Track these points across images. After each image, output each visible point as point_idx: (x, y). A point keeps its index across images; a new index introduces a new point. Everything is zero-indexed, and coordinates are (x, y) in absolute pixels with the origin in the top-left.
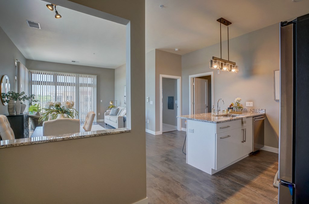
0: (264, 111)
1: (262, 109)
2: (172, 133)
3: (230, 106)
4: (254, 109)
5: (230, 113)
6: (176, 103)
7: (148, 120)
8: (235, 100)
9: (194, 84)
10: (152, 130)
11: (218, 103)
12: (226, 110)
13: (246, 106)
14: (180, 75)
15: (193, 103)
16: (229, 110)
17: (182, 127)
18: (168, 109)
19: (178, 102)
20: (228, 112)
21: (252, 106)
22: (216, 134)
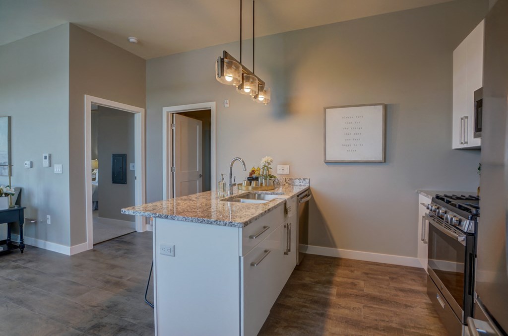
0: (307, 181)
1: (304, 179)
2: (123, 241)
3: (251, 174)
4: (291, 179)
5: (253, 188)
6: (131, 168)
7: (49, 217)
8: (262, 162)
9: (174, 128)
10: (61, 242)
11: (231, 168)
12: (245, 184)
13: (278, 173)
14: (142, 104)
15: (172, 168)
16: (251, 183)
17: (146, 224)
18: (113, 183)
19: (137, 167)
20: (250, 188)
21: (288, 173)
22: (242, 259)
